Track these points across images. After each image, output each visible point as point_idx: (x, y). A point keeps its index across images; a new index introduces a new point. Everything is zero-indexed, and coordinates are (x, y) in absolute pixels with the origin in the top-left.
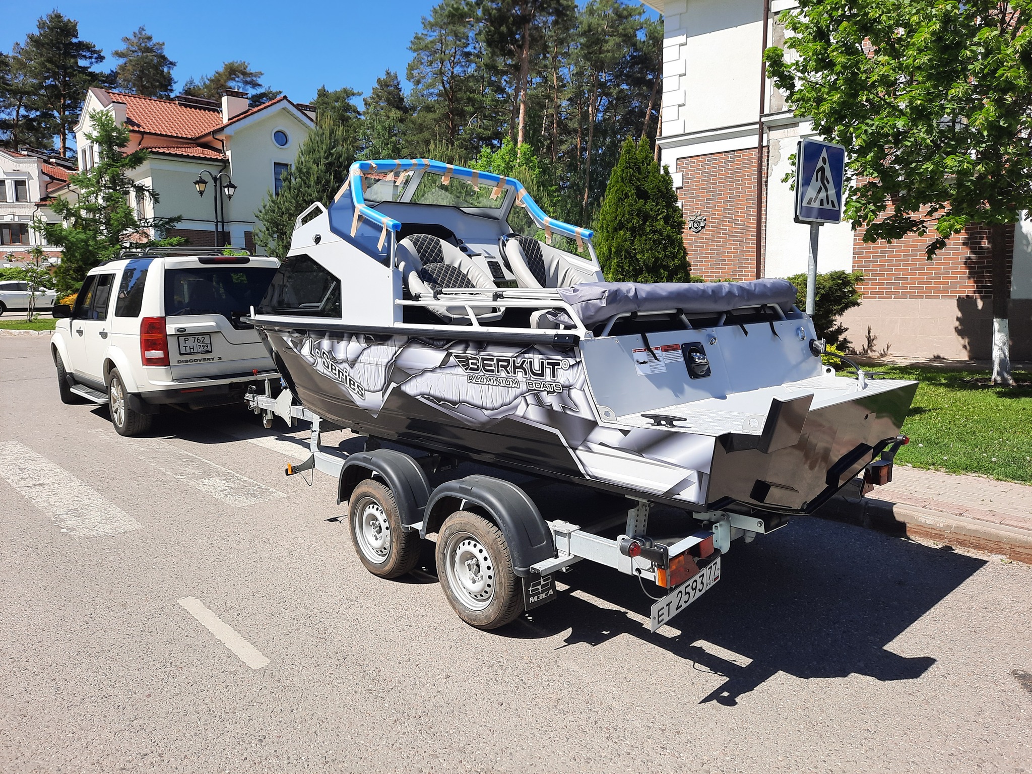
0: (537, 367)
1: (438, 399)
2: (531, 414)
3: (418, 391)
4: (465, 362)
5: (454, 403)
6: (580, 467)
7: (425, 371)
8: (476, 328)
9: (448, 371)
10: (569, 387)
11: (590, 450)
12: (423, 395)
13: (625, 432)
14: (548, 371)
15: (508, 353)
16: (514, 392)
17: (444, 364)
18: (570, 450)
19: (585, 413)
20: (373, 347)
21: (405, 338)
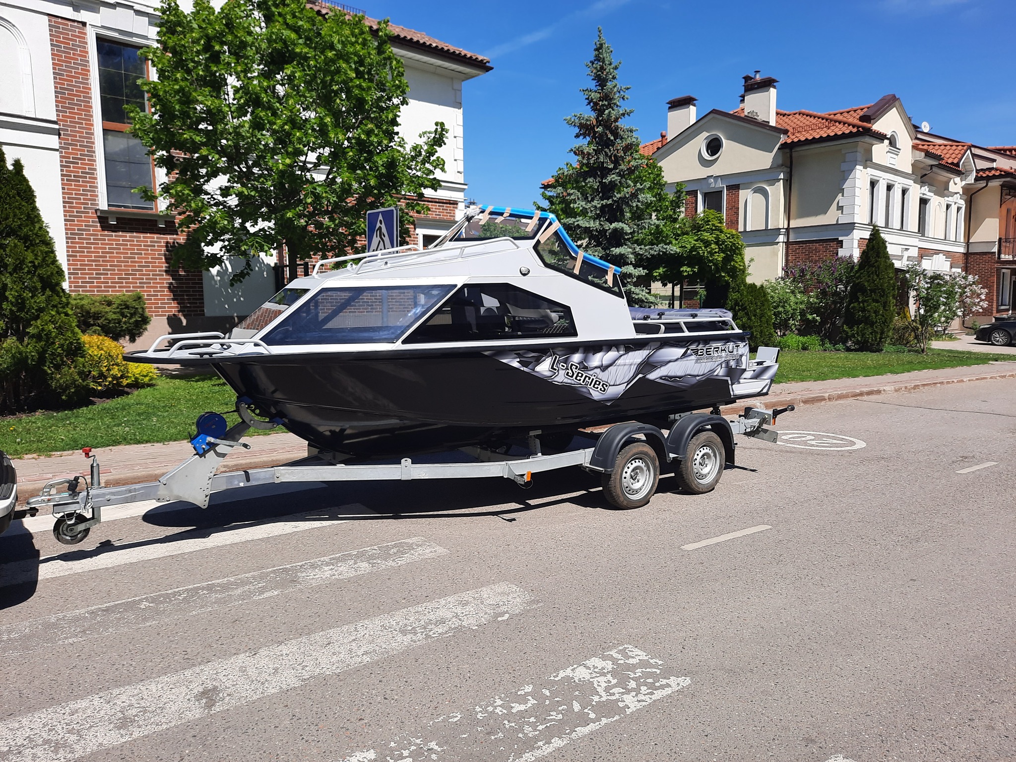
0: (731, 348)
1: (671, 377)
2: (720, 372)
3: (659, 376)
4: (696, 352)
5: (680, 377)
6: (732, 393)
7: (670, 361)
8: (687, 333)
9: (686, 359)
10: (741, 356)
11: (739, 383)
12: (661, 378)
13: (754, 371)
14: (735, 350)
15: (719, 344)
16: (717, 363)
17: (684, 355)
18: (730, 386)
19: (743, 367)
20: (630, 353)
21: (659, 343)
